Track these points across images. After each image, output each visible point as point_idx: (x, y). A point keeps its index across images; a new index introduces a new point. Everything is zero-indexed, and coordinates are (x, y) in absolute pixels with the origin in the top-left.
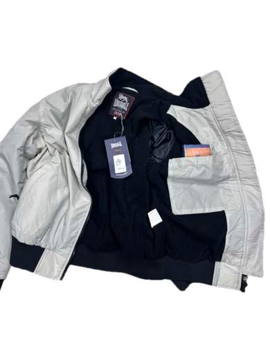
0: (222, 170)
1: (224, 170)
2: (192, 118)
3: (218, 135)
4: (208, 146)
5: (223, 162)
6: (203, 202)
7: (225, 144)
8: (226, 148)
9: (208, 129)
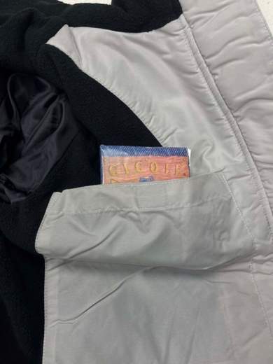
0: (226, 229)
1: (235, 229)
2: (133, 68)
3: (214, 120)
4: (182, 152)
5: (230, 202)
6: (163, 347)
7: (236, 147)
8: (240, 159)
9: (182, 101)
